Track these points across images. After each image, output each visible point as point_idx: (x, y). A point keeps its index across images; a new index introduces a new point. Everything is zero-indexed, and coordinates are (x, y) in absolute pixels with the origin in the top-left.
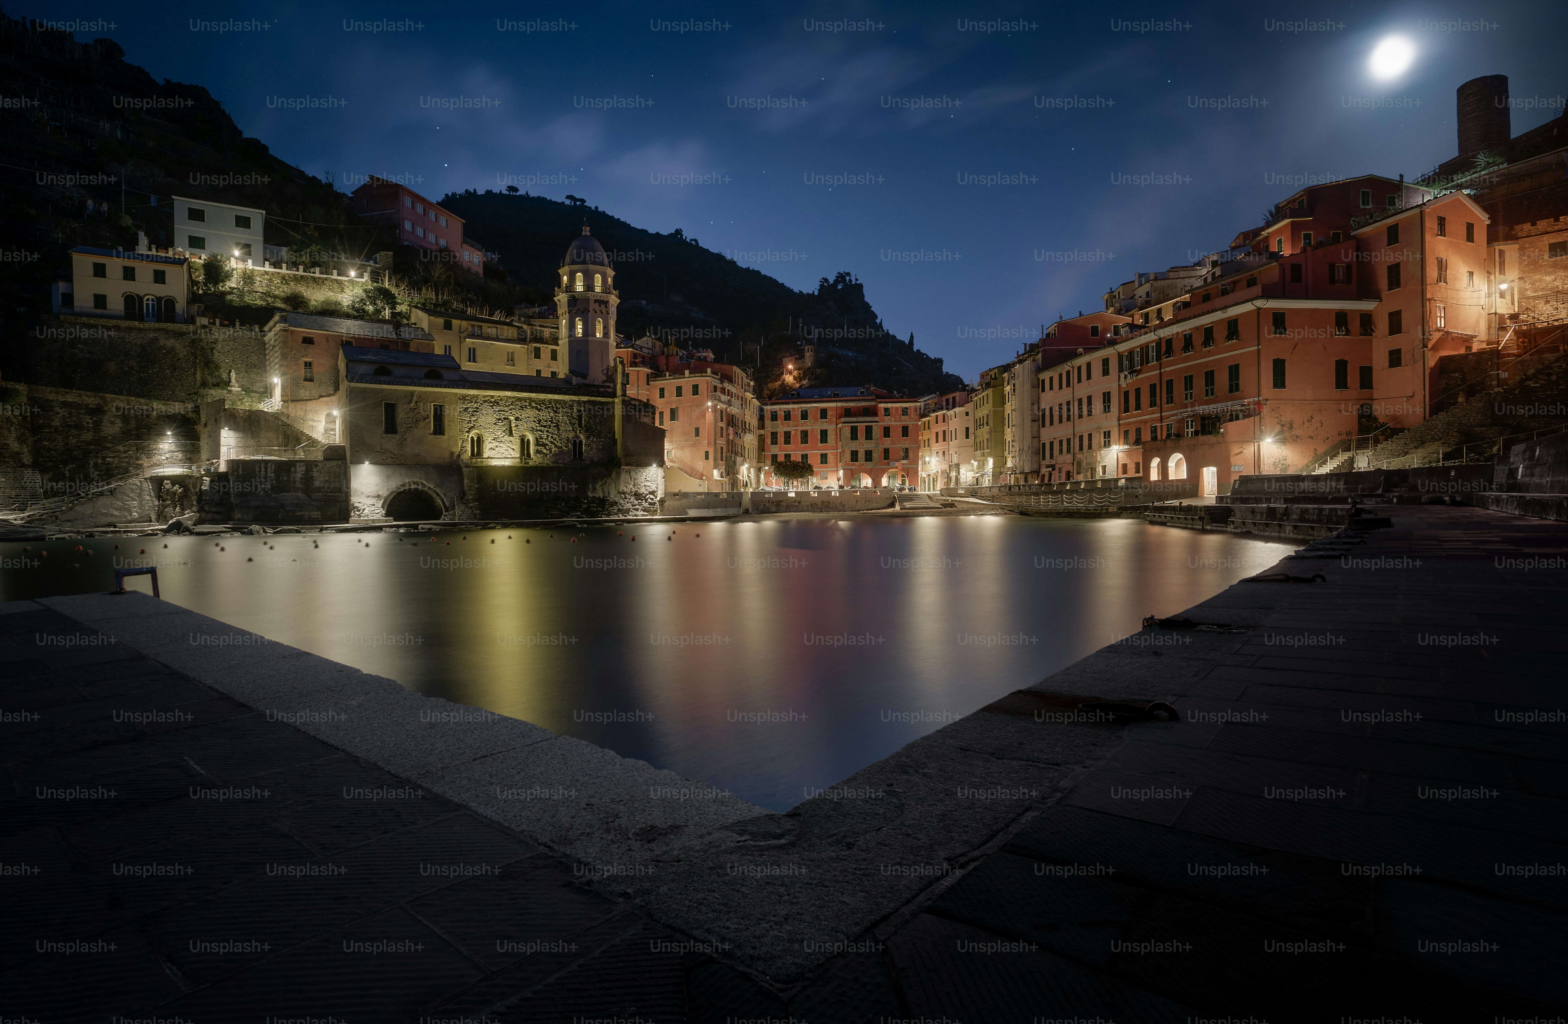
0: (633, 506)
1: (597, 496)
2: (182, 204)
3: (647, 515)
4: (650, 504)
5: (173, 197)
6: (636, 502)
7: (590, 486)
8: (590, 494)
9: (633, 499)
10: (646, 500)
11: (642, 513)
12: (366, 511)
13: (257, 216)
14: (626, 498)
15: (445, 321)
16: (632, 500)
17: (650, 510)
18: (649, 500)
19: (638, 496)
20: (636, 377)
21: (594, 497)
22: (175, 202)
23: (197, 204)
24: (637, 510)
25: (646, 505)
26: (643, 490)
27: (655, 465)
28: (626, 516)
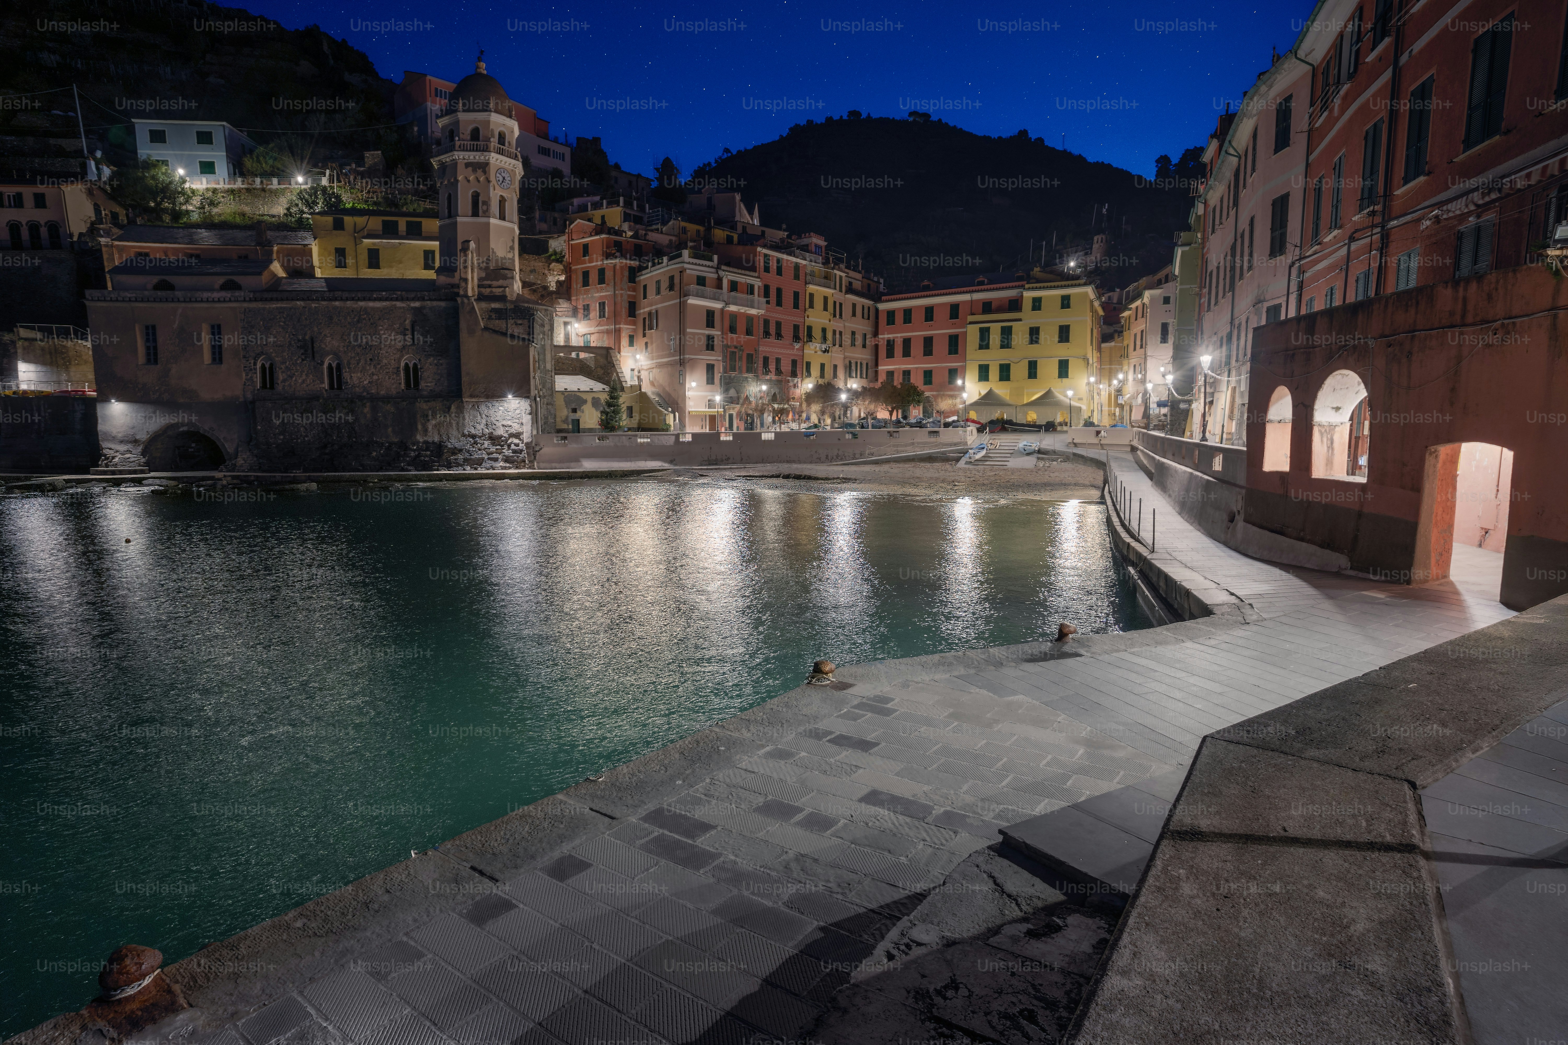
0: (488, 454)
1: (430, 440)
2: (143, 126)
3: (510, 468)
4: (514, 452)
5: (133, 120)
6: (493, 449)
7: (420, 427)
8: (420, 438)
9: (486, 443)
10: (509, 446)
11: (502, 464)
12: (116, 460)
13: (219, 128)
14: (476, 443)
15: (334, 219)
16: (486, 446)
17: (515, 461)
18: (513, 447)
19: (494, 439)
20: (612, 273)
21: (426, 442)
22: (136, 126)
23: (157, 124)
24: (496, 460)
25: (507, 452)
26: (500, 432)
27: (510, 396)
28: (476, 469)
